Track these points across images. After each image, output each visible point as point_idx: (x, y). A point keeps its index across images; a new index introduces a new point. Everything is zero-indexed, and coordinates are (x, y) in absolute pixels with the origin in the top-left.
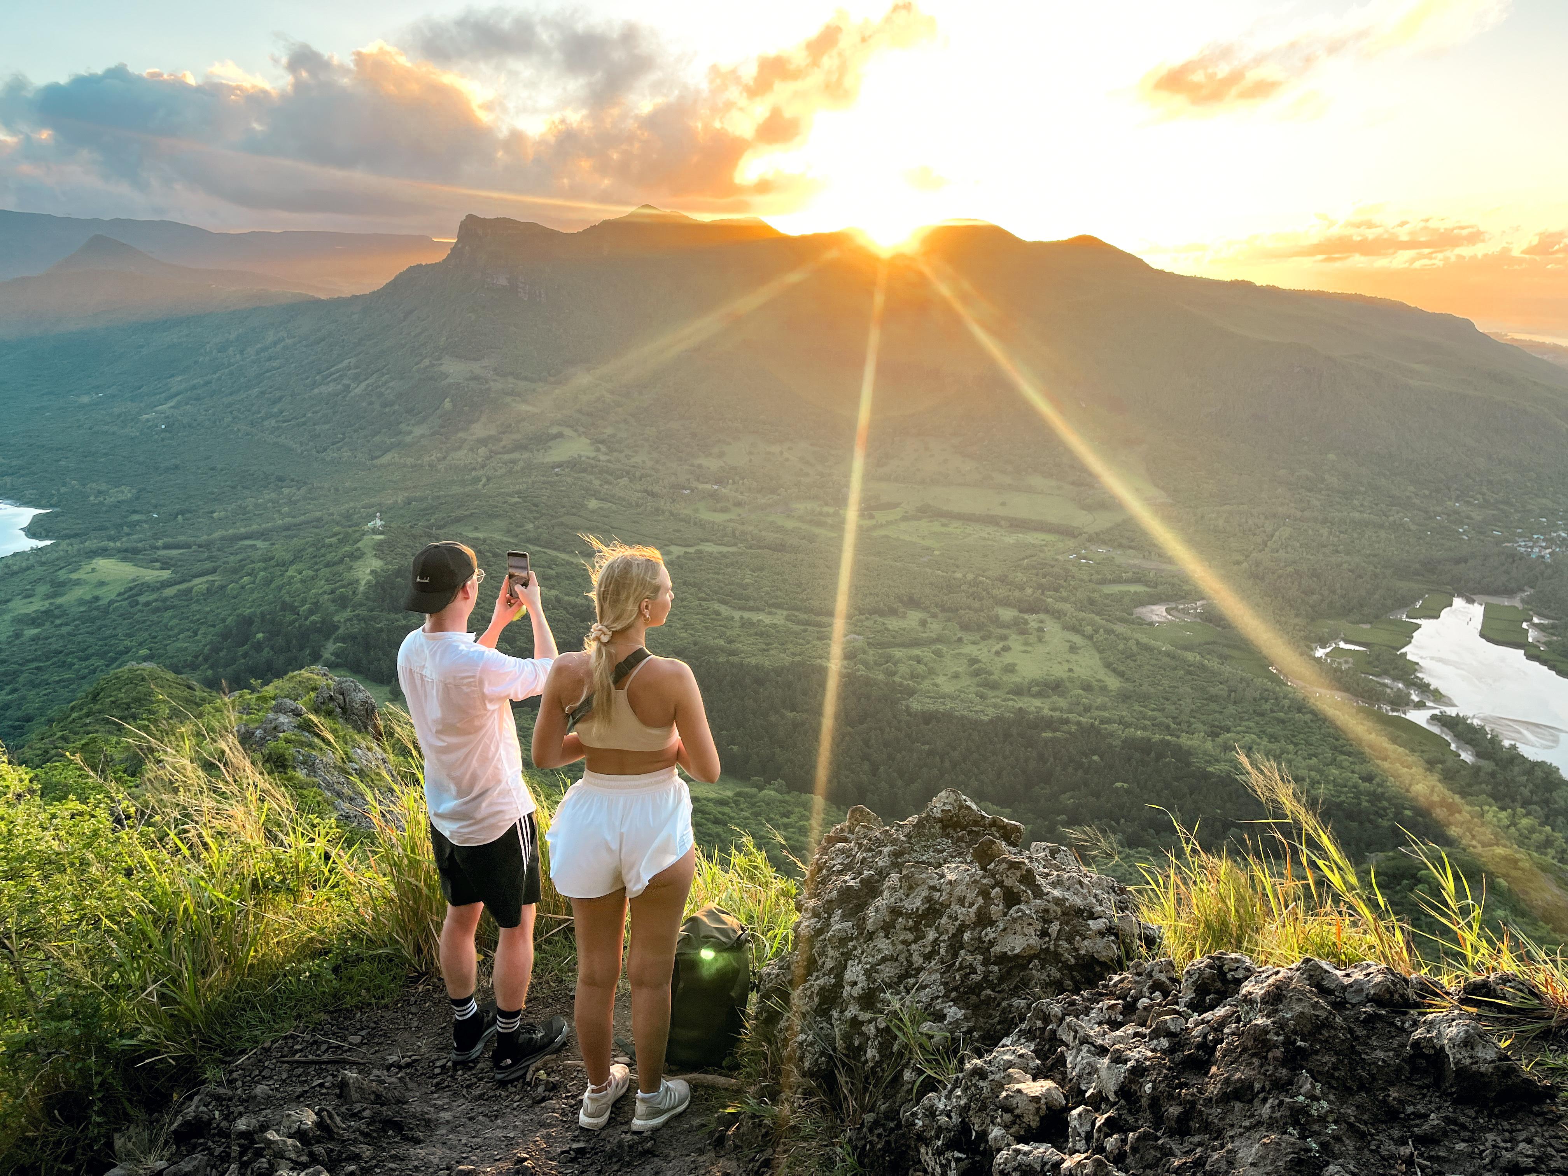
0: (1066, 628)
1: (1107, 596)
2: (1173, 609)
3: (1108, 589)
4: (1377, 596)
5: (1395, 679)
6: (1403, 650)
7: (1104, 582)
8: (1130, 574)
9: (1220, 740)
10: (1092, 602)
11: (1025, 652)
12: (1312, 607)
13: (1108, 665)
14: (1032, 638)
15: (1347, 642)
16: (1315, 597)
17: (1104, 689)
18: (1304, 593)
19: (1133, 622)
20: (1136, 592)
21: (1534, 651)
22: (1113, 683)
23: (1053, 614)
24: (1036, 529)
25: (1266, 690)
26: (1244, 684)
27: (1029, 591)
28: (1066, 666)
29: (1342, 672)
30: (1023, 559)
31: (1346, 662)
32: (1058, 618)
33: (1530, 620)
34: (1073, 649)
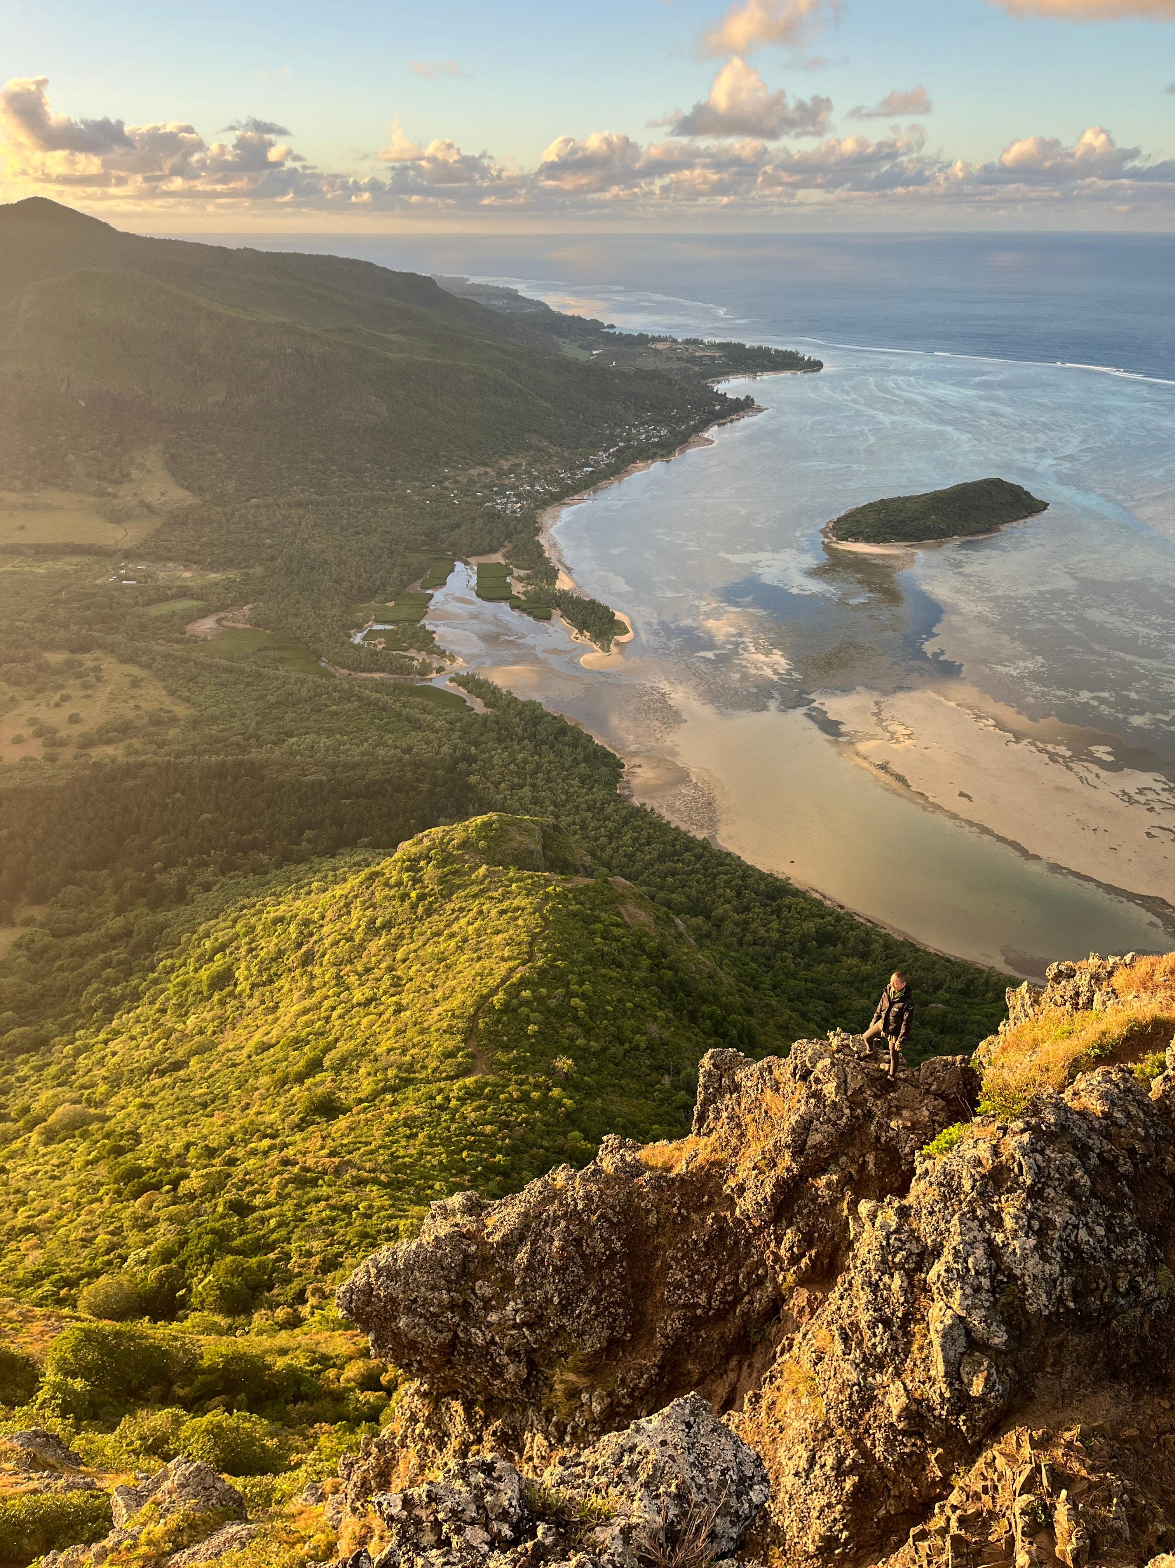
0: (124, 661)
1: (156, 619)
2: (222, 619)
3: (155, 611)
4: (395, 575)
5: (419, 650)
6: (422, 622)
7: (150, 603)
8: (174, 590)
9: (285, 746)
10: (142, 627)
11: (86, 697)
12: (345, 594)
13: (172, 693)
14: (91, 679)
15: (377, 622)
16: (345, 584)
17: (174, 720)
18: (336, 582)
19: (188, 641)
20: (183, 610)
21: (518, 603)
22: (182, 711)
23: (106, 648)
24: (67, 554)
25: (319, 686)
26: (299, 686)
27: (75, 628)
28: (132, 703)
29: (377, 654)
30: (61, 591)
31: (380, 643)
32: (113, 652)
33: (511, 573)
34: (136, 683)
